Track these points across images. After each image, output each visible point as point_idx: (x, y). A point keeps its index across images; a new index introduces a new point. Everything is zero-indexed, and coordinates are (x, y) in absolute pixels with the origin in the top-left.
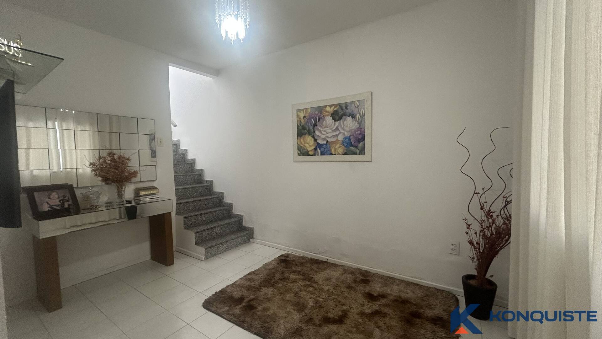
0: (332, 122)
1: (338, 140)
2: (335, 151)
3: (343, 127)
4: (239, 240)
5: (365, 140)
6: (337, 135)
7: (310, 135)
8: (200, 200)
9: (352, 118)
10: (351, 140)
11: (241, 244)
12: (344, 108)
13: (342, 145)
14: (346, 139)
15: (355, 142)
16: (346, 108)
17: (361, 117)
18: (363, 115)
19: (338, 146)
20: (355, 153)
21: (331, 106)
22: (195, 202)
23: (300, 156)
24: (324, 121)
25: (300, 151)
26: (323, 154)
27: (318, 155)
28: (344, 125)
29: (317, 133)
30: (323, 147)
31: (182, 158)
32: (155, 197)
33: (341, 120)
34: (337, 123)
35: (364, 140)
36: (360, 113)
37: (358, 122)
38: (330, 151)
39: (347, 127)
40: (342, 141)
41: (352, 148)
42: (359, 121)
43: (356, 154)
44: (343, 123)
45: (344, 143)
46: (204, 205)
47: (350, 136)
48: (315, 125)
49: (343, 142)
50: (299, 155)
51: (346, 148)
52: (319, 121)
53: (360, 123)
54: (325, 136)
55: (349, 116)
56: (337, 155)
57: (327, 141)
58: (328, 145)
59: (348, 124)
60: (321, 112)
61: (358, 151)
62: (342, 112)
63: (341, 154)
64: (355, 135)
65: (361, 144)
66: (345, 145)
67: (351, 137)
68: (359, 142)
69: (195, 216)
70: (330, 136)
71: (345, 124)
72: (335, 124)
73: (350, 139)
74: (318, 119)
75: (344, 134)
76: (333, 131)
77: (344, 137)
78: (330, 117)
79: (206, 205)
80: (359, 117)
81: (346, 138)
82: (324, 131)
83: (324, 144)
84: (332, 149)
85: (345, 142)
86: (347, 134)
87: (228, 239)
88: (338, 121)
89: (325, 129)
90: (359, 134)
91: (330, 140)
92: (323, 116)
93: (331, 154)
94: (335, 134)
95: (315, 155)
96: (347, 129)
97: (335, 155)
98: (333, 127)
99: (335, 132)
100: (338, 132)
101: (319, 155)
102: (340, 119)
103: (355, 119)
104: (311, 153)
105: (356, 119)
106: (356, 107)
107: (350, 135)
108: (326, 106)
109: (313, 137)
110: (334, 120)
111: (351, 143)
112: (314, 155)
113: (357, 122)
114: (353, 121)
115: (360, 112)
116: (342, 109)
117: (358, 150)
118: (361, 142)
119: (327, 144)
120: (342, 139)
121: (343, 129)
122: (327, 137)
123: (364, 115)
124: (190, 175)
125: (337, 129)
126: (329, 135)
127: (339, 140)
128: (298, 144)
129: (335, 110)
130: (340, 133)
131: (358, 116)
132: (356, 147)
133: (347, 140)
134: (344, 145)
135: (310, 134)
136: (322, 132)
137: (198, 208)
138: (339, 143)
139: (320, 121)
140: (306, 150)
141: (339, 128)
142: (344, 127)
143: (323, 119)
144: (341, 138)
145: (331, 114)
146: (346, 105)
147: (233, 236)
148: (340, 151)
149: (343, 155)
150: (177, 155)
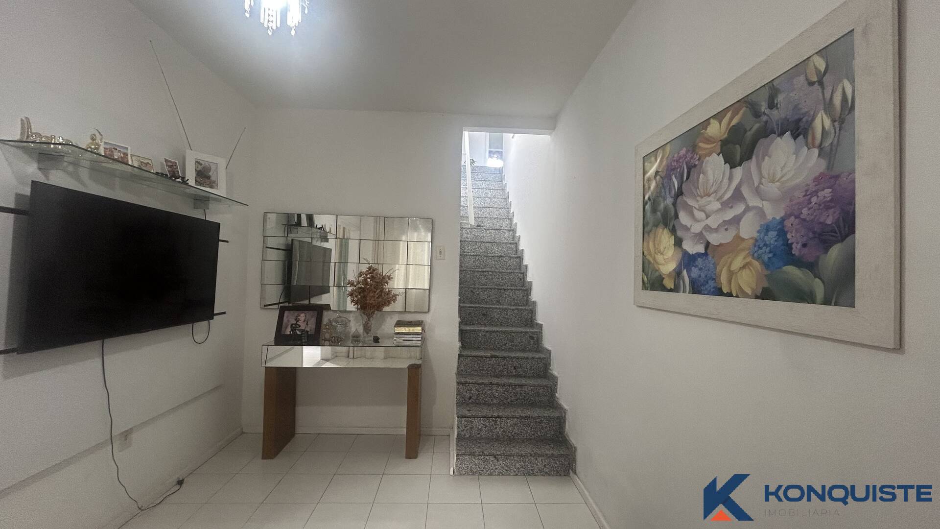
0: (724, 174)
1: (738, 239)
2: (730, 282)
3: (756, 184)
4: (539, 463)
5: (857, 232)
6: (736, 220)
7: (666, 227)
8: (504, 358)
9: (795, 137)
10: (789, 236)
11: (543, 473)
12: (764, 108)
13: (753, 257)
14: (766, 234)
15: (804, 245)
16: (772, 105)
17: (833, 121)
18: (849, 107)
19: (738, 262)
20: (803, 296)
21: (719, 116)
22: (494, 359)
23: (647, 289)
24: (701, 175)
25: (647, 276)
26: (696, 288)
27: (684, 292)
28: (761, 176)
29: (684, 218)
30: (696, 266)
31: (521, 280)
32: (414, 339)
33: (749, 158)
34: (738, 172)
35: (853, 231)
36: (828, 107)
37: (820, 147)
38: (714, 279)
39: (773, 181)
40: (752, 241)
41: (792, 271)
42: (827, 144)
43: (813, 301)
44: (759, 167)
45: (760, 248)
46: (513, 368)
47: (783, 220)
48: (680, 193)
49: (758, 244)
50: (645, 287)
51: (767, 272)
52: (688, 178)
53: (828, 153)
54: (703, 224)
55: (781, 134)
56: (737, 296)
57: (708, 245)
58: (710, 258)
59: (779, 169)
60: (694, 148)
61: (819, 289)
62: (757, 126)
63: (749, 292)
64: (805, 211)
65: (835, 252)
66: (766, 258)
67: (788, 223)
68: (826, 245)
69: (478, 384)
70: (714, 226)
71: (765, 173)
72: (731, 178)
73: (782, 232)
74: (686, 171)
75: (761, 212)
76: (727, 205)
77: (761, 226)
78: (718, 155)
79: (515, 368)
80: (828, 123)
81: (767, 229)
82: (701, 209)
83: (699, 255)
84: (721, 271)
85: (765, 245)
86: (773, 212)
87: (515, 451)
88: (740, 165)
89: (703, 201)
90: (827, 206)
91: (714, 239)
92: (699, 159)
93: (719, 292)
94: (729, 215)
95: (677, 292)
96: (773, 189)
97: (730, 295)
98: (725, 192)
99: (731, 207)
100: (739, 209)
101: (688, 291)
102: (748, 155)
103: (805, 137)
104: (669, 284)
105: (814, 138)
106: (811, 84)
107: (782, 214)
108: (706, 123)
109: (673, 231)
110: (728, 165)
111: (789, 246)
112: (676, 289)
113: (816, 151)
114: (797, 153)
115: (831, 99)
116: (757, 114)
117: (817, 280)
118: (838, 242)
119: (705, 254)
120: (756, 235)
121: (757, 192)
122: (707, 228)
123: (853, 108)
124: (513, 310)
125: (737, 196)
126: (713, 222)
127: (743, 240)
128: (643, 253)
129: (734, 126)
130: (748, 209)
131: (822, 122)
132: (811, 266)
133: (773, 234)
134: (758, 259)
135: (666, 225)
136: (696, 213)
137: (500, 371)
138: (743, 250)
139: (690, 177)
140: (657, 274)
141: (745, 191)
142: (761, 183)
143: (698, 167)
144: (749, 229)
145: (719, 143)
146: (772, 90)
147: (528, 449)
148: (747, 280)
149: (757, 297)
150: (512, 274)
